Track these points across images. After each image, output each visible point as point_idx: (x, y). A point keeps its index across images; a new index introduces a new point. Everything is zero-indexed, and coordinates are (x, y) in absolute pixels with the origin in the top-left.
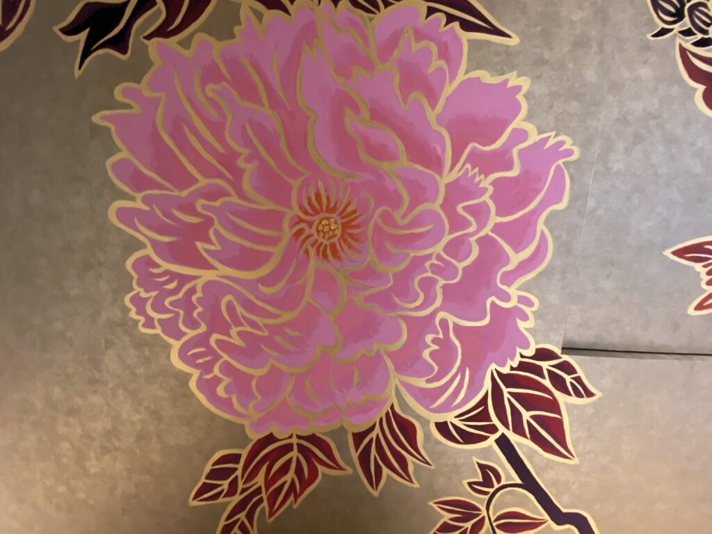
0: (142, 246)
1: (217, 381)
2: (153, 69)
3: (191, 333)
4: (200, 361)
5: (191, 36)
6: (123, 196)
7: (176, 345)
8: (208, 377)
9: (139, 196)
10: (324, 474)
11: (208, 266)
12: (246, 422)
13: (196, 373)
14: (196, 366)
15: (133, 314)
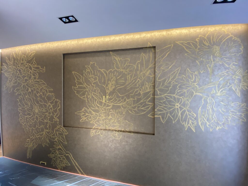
1: (27, 130)
2: (22, 95)
3: (25, 123)
6: (19, 108)
7: (23, 125)
9: (21, 107)
10: (38, 143)
11: (26, 115)
13: (25, 128)
15: (20, 121)
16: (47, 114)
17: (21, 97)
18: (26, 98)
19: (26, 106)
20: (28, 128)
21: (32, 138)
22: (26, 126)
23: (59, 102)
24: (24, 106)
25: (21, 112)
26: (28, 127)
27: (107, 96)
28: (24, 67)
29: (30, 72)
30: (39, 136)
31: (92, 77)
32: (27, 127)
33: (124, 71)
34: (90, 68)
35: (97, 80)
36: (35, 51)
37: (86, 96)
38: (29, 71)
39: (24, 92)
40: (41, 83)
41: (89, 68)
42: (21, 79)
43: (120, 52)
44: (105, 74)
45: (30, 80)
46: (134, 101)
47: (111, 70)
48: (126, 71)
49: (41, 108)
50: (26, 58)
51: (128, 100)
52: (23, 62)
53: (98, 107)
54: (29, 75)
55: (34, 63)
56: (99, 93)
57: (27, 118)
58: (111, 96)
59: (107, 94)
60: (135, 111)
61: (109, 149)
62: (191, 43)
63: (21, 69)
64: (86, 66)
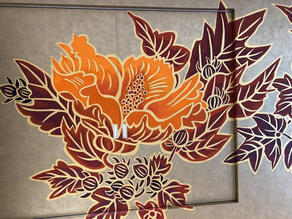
31: (79, 75)
33: (164, 61)
34: (72, 48)
35: (95, 83)
37: (61, 127)
41: (68, 50)
44: (116, 69)
46: (191, 133)
47: (132, 58)
48: (169, 60)
53: (100, 154)
56: (100, 116)
58: (134, 124)
60: (193, 154)
64: (57, 44)
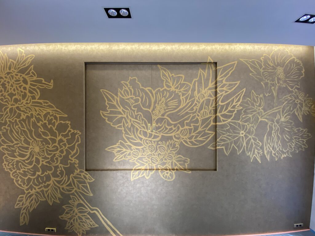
0: (5, 154)
1: (19, 180)
2: (8, 124)
3: (14, 171)
4: (16, 176)
5: (14, 118)
6: (3, 145)
7: (11, 173)
8: (17, 179)
9: (5, 145)
10: (40, 201)
11: (17, 157)
12: (24, 189)
13: (15, 179)
14: (15, 177)
15: (4, 167)
16: (56, 154)
17: (7, 128)
18: (17, 131)
19: (16, 142)
20: (20, 177)
21: (29, 193)
22: (17, 174)
23: (79, 134)
24: (13, 142)
25: (6, 152)
26: (20, 175)
27: (154, 123)
28: (13, 79)
29: (25, 88)
30: (41, 189)
31: (132, 98)
32: (18, 176)
33: (176, 91)
34: (129, 84)
35: (140, 102)
36: (34, 55)
37: (122, 124)
38: (22, 85)
39: (13, 120)
40: (46, 105)
41: (127, 85)
42: (5, 98)
43: (171, 65)
44: (151, 95)
45: (23, 101)
46: (190, 130)
47: (159, 90)
48: (179, 90)
49: (46, 145)
50: (16, 64)
51: (183, 129)
52: (11, 71)
53: (141, 139)
54: (22, 92)
55: (31, 74)
56: (142, 119)
57: (18, 162)
58: (159, 124)
59: (154, 120)
60: (191, 142)
61: (159, 194)
62: (255, 62)
63: (6, 83)
64: (122, 82)
